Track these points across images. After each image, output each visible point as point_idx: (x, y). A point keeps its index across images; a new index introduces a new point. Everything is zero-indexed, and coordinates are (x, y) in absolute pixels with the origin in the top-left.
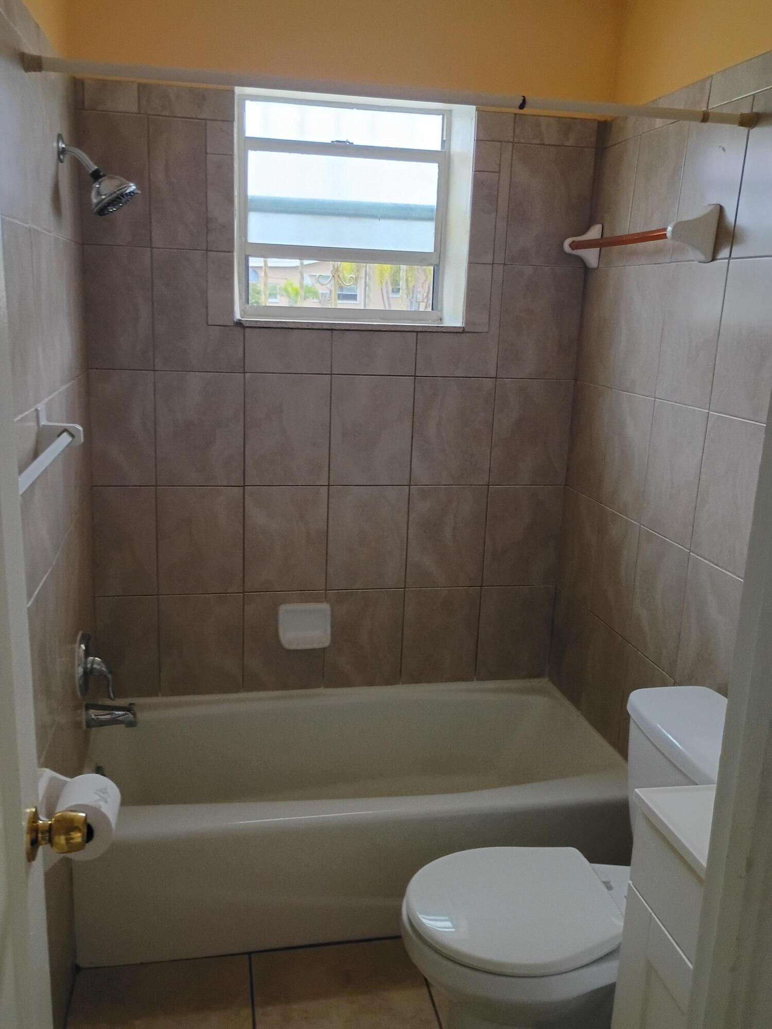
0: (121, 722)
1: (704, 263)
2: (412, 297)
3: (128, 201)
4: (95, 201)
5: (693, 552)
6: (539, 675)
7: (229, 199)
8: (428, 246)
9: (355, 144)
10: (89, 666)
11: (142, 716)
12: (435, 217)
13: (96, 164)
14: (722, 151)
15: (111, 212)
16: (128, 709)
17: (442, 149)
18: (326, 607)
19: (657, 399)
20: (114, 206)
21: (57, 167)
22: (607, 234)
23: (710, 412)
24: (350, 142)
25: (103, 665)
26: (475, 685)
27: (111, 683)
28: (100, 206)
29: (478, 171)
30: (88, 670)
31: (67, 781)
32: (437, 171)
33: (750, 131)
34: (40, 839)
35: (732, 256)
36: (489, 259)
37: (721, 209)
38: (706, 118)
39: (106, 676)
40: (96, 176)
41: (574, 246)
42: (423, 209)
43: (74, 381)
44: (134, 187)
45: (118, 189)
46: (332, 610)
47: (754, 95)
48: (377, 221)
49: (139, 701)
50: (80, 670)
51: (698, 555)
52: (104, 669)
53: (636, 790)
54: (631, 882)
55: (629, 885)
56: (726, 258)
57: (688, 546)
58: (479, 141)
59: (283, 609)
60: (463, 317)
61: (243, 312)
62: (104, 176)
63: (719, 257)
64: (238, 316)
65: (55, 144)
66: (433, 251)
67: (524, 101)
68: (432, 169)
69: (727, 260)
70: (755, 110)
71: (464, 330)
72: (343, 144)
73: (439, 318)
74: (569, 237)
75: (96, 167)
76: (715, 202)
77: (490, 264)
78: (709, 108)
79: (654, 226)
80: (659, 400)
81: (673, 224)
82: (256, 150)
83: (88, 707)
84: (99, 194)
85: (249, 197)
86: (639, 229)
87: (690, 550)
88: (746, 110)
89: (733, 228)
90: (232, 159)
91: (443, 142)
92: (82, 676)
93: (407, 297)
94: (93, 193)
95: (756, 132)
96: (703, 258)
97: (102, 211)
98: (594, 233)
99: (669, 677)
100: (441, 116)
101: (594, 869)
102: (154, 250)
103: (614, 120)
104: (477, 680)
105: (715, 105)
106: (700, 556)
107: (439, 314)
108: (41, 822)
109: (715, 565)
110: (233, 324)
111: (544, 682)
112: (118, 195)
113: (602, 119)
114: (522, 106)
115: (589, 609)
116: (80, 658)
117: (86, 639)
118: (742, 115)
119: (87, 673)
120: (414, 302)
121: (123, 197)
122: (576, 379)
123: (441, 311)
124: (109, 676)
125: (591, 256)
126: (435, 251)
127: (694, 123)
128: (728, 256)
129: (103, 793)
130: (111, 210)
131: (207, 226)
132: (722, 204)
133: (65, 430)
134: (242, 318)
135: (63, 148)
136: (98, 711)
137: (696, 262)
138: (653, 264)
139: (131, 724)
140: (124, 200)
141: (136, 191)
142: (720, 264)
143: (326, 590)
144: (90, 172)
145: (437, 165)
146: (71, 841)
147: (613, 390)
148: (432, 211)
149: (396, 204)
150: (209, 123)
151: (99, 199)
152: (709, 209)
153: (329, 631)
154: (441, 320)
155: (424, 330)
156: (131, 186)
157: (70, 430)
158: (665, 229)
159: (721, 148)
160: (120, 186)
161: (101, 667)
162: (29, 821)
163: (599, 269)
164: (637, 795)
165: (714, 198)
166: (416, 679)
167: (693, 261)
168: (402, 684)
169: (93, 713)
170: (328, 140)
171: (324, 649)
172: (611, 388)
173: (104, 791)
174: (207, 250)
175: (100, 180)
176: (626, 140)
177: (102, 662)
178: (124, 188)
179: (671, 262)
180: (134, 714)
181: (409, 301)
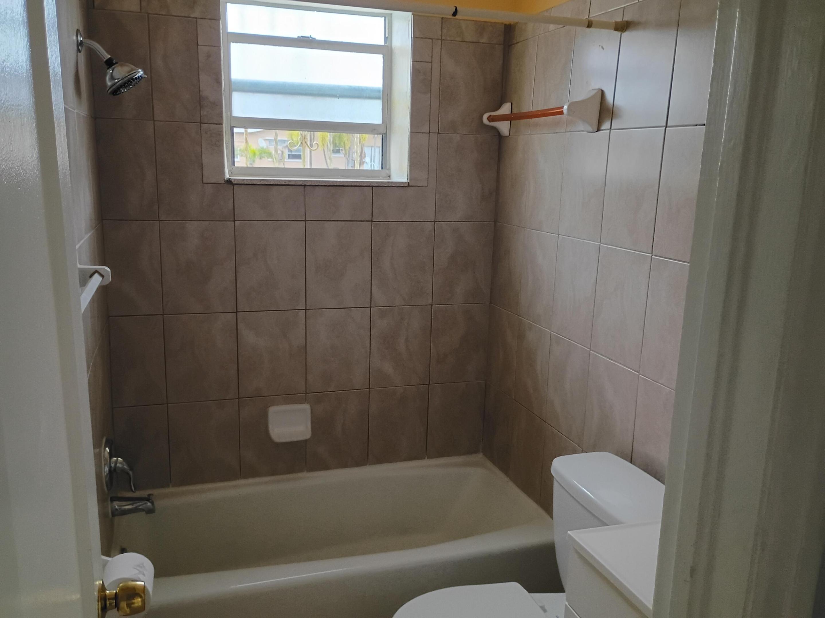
0: (143, 510)
1: (592, 132)
2: (349, 157)
3: (137, 83)
4: (109, 84)
5: (593, 351)
6: (476, 452)
7: (218, 81)
8: (377, 119)
9: (316, 39)
10: (113, 465)
11: (159, 504)
12: (382, 96)
13: (109, 54)
14: (601, 49)
15: (123, 92)
16: (148, 499)
17: (385, 44)
18: (306, 407)
19: (559, 236)
20: (126, 87)
21: (77, 56)
22: (515, 111)
23: (601, 245)
24: (313, 37)
25: (124, 463)
26: (426, 462)
27: (132, 479)
28: (114, 87)
29: (415, 62)
30: (112, 469)
31: (109, 560)
32: (382, 60)
33: (622, 34)
34: (108, 605)
35: (612, 128)
36: (426, 129)
37: (603, 92)
38: (590, 25)
39: (128, 474)
40: (110, 63)
41: (491, 119)
42: (372, 90)
43: (94, 230)
44: (142, 73)
45: (129, 74)
46: (312, 410)
47: (624, 8)
48: (336, 99)
49: (156, 492)
50: (107, 469)
51: (597, 353)
52: (125, 467)
53: (569, 532)
54: (567, 603)
55: (566, 605)
56: (608, 129)
57: (589, 346)
58: (415, 38)
59: (272, 410)
60: (408, 175)
61: (230, 173)
62: (116, 63)
63: (602, 128)
64: (227, 176)
65: (75, 38)
66: (381, 123)
67: (456, 10)
68: (378, 59)
69: (609, 131)
70: (626, 19)
71: (409, 185)
72: (308, 39)
73: (388, 176)
74: (485, 113)
75: (110, 56)
76: (597, 87)
77: (427, 133)
78: (590, 16)
79: (552, 105)
80: (561, 236)
81: (568, 104)
82: (236, 42)
83: (113, 499)
84: (112, 78)
85: (232, 81)
86: (539, 107)
87: (590, 349)
88: (619, 19)
89: (612, 107)
90: (220, 50)
91: (386, 39)
92: (107, 474)
93: (345, 156)
94: (108, 78)
95: (626, 35)
96: (591, 129)
97: (116, 91)
98: (505, 109)
99: (577, 446)
100: (383, 18)
101: (532, 598)
102: (155, 122)
103: (517, 23)
104: (427, 458)
105: (595, 14)
106: (599, 354)
107: (387, 172)
108: (108, 592)
109: (610, 359)
110: (224, 182)
111: (480, 457)
112: (130, 78)
113: (507, 23)
114: (455, 14)
115: (513, 398)
116: (105, 459)
117: (109, 443)
118: (616, 23)
119: (112, 471)
120: (351, 160)
121: (134, 81)
122: (495, 222)
123: (389, 169)
124: (131, 473)
125: (504, 127)
126: (382, 123)
127: (579, 29)
128: (609, 127)
129: (141, 567)
130: (123, 91)
131: (200, 104)
132: (603, 89)
133: (96, 272)
134: (229, 176)
135: (81, 41)
136: (121, 502)
137: (586, 132)
138: (552, 133)
139: (150, 511)
140: (133, 83)
141: (143, 76)
142: (604, 133)
143: (306, 393)
144: (105, 60)
145: (382, 56)
146: (133, 606)
147: (525, 229)
148: (379, 91)
149: (351, 86)
150: (198, 20)
151: (113, 82)
152: (594, 92)
153: (310, 427)
154: (389, 177)
155: (378, 185)
156: (139, 72)
157: (100, 272)
158: (562, 108)
159: (601, 46)
160: (130, 72)
161: (123, 465)
162: (98, 591)
163: (509, 136)
164: (570, 536)
165: (596, 84)
166: (380, 460)
167: (583, 131)
168: (369, 465)
169: (116, 505)
170: (296, 36)
171: (306, 441)
172: (524, 228)
173: (141, 566)
174: (201, 123)
175: (113, 67)
176: (527, 39)
177: (123, 461)
178: (134, 73)
179: (566, 132)
180: (152, 503)
181: (346, 159)
